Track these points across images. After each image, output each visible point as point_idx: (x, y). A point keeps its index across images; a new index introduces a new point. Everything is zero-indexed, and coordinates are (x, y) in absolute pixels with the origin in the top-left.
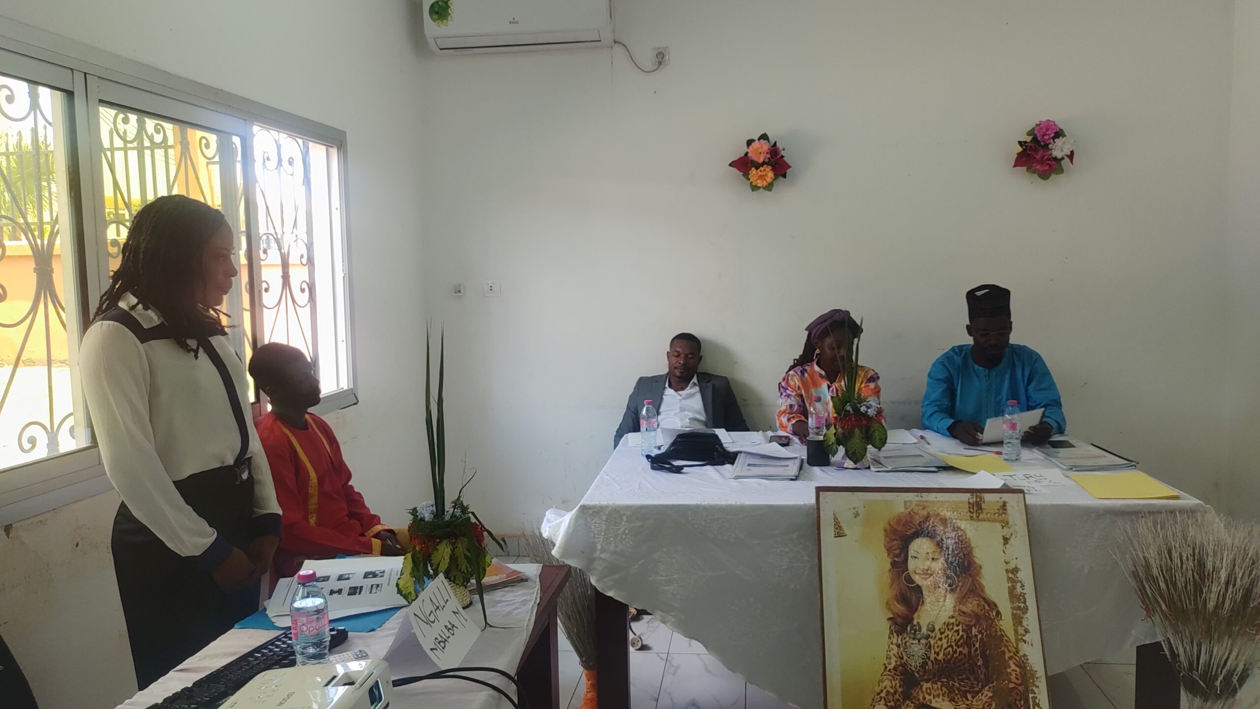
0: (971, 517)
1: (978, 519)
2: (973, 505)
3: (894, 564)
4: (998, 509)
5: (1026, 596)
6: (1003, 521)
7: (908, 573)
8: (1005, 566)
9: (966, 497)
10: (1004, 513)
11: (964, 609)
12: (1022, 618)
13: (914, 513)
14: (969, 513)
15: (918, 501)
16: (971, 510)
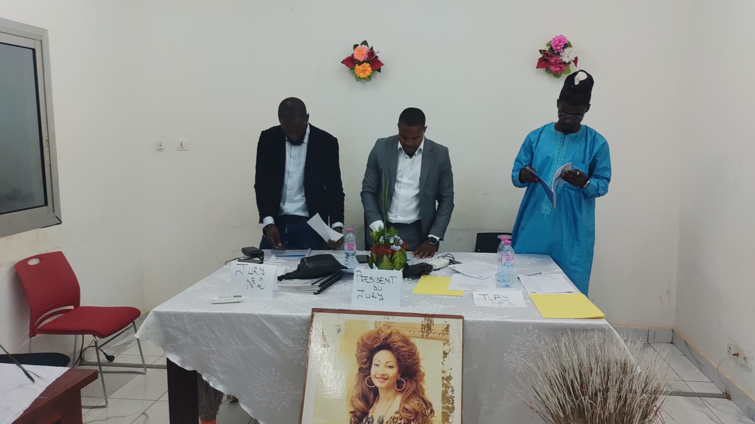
0: (423, 335)
1: (427, 337)
2: (425, 327)
3: (360, 370)
4: (443, 330)
5: (454, 399)
6: (445, 340)
7: (370, 377)
8: (442, 375)
9: (421, 320)
10: (447, 334)
11: (407, 406)
12: (449, 416)
13: (381, 331)
14: (421, 333)
15: (385, 322)
16: (423, 330)
